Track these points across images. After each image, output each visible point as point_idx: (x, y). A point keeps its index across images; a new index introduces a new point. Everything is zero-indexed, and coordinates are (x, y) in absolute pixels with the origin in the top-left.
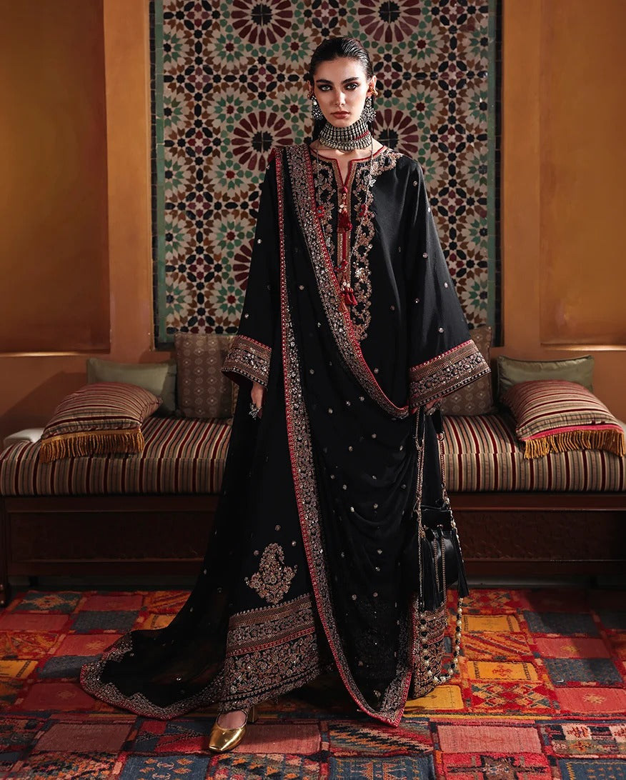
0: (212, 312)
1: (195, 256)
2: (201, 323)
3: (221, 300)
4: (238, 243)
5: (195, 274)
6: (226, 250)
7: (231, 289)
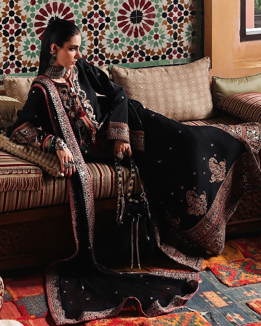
0: (20, 58)
1: (8, 18)
2: (12, 66)
3: (26, 48)
4: (38, 7)
5: (8, 31)
6: (30, 12)
7: (33, 40)
